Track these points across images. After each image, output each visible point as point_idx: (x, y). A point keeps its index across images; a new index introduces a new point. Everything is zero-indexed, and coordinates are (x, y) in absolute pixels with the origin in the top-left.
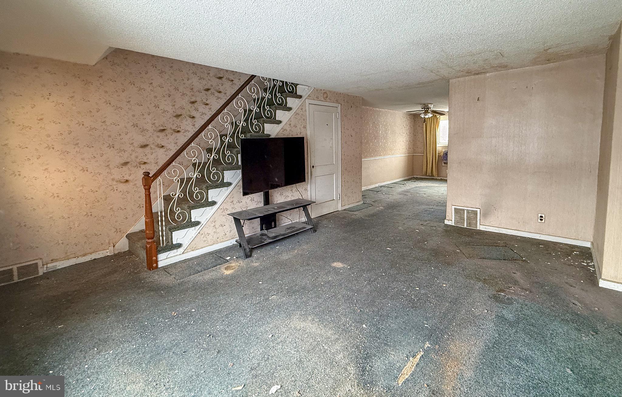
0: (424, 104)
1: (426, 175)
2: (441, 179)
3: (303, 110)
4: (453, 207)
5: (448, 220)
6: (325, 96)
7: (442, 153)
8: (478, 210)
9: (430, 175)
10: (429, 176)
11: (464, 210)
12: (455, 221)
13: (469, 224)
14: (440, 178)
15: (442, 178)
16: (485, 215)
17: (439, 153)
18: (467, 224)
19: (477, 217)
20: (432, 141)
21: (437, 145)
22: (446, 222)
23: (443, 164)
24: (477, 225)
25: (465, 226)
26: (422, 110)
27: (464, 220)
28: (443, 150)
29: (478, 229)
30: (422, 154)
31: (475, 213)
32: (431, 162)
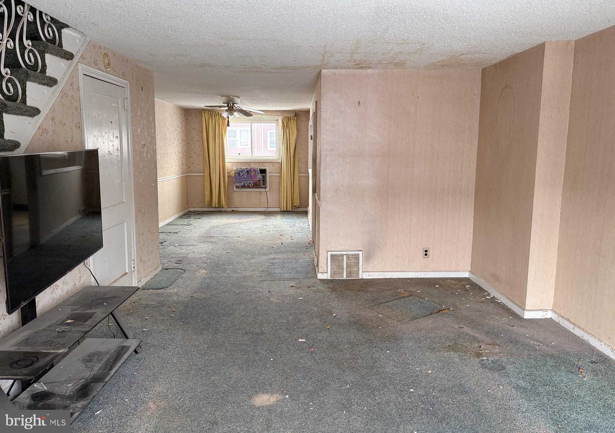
0: (228, 97)
1: (210, 205)
2: (232, 210)
3: (75, 87)
4: (329, 253)
5: (322, 273)
6: (106, 61)
7: (233, 172)
8: (360, 253)
9: (217, 206)
10: (215, 207)
11: (343, 255)
12: (331, 272)
13: (349, 273)
14: (230, 209)
15: (234, 209)
16: (368, 258)
17: (229, 171)
18: (347, 274)
19: (359, 263)
20: (217, 154)
21: (226, 160)
22: (320, 276)
23: (235, 189)
24: (358, 273)
25: (345, 277)
26: (224, 105)
27: (343, 269)
28: (234, 168)
29: (360, 278)
30: (202, 174)
31: (357, 257)
32: (218, 186)
